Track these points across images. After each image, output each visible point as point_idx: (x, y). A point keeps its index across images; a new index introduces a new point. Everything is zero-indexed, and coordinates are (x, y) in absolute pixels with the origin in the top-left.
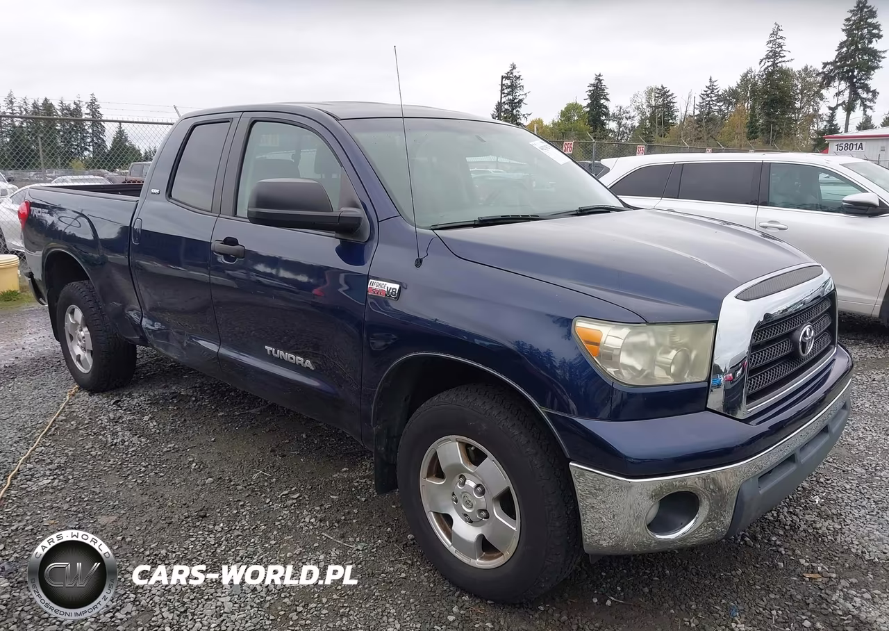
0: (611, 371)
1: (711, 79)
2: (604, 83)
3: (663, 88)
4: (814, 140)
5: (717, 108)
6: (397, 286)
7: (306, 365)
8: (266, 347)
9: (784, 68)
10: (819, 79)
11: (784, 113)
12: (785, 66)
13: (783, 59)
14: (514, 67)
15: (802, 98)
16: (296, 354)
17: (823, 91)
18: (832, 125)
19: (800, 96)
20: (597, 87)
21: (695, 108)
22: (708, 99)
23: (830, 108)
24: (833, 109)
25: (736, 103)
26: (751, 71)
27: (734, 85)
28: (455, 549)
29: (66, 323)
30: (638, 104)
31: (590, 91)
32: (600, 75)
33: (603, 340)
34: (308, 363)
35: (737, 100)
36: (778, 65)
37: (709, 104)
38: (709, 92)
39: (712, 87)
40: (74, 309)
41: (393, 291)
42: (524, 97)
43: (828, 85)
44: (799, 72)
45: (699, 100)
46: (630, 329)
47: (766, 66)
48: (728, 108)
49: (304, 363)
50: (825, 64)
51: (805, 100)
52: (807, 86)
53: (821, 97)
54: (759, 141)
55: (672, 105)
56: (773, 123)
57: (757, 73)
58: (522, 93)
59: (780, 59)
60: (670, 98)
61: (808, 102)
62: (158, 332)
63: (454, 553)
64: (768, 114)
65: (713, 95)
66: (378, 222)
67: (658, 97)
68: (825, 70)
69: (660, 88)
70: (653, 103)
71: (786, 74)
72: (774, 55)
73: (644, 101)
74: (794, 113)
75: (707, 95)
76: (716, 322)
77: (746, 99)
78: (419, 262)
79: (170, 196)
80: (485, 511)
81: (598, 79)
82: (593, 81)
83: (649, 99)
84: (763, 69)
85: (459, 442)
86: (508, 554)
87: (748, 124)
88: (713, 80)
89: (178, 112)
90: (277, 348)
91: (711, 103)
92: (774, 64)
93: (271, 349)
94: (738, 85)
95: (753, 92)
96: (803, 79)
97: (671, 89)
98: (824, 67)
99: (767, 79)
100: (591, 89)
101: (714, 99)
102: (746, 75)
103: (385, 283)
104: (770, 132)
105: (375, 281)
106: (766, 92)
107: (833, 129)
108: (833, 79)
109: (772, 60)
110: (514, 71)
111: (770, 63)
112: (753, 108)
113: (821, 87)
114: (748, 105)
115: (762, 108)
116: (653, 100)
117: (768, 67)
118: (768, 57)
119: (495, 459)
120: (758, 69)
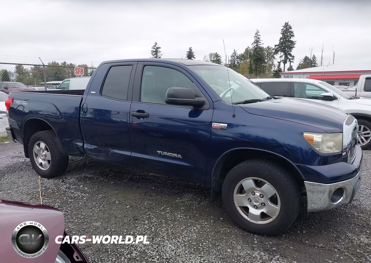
0: (317, 149)
1: (234, 50)
2: (193, 51)
3: (217, 53)
4: (273, 74)
5: (237, 61)
6: (226, 125)
7: (178, 157)
8: (158, 151)
9: (261, 47)
10: (274, 51)
11: (261, 64)
12: (261, 46)
13: (260, 43)
14: (156, 44)
15: (267, 58)
16: (173, 153)
17: (275, 56)
18: (279, 69)
19: (267, 57)
20: (190, 53)
21: (229, 61)
22: (234, 58)
23: (278, 62)
24: (279, 63)
25: (244, 60)
26: (249, 47)
27: (243, 53)
28: (250, 219)
29: (34, 149)
30: (206, 60)
31: (187, 54)
32: (191, 48)
33: (314, 139)
34: (179, 156)
35: (244, 58)
36: (259, 45)
37: (234, 60)
38: (234, 55)
39: (235, 53)
40: (40, 143)
41: (224, 127)
42: (161, 56)
43: (277, 53)
44: (266, 48)
45: (230, 58)
46: (323, 135)
47: (254, 46)
48: (241, 61)
49: (177, 156)
50: (276, 46)
51: (268, 59)
52: (269, 54)
53: (274, 58)
54: (253, 75)
55: (220, 60)
56: (258, 67)
57: (251, 48)
58: (160, 54)
59: (259, 43)
60: (219, 57)
61: (270, 59)
62: (93, 150)
63: (249, 220)
64: (256, 64)
65: (235, 56)
66: (213, 102)
67: (214, 57)
68: (276, 48)
69: (216, 53)
70: (212, 59)
71: (261, 49)
72: (257, 42)
73: (209, 58)
74: (265, 64)
75: (233, 56)
76: (343, 132)
77: (247, 58)
78: (234, 116)
79: (101, 94)
80: (264, 203)
81: (190, 49)
82: (188, 50)
83: (211, 57)
84: (253, 47)
85: (253, 180)
86: (274, 218)
87: (249, 68)
88: (235, 50)
89: (41, 60)
90: (163, 151)
91: (235, 59)
92: (257, 45)
93: (160, 152)
94: (244, 53)
95: (250, 56)
96: (267, 51)
97: (220, 54)
98: (275, 47)
99: (255, 51)
100: (188, 53)
101: (236, 58)
102: (247, 49)
103: (220, 124)
104: (257, 71)
105: (215, 123)
106: (255, 56)
107: (280, 70)
108: (278, 51)
109: (256, 43)
110: (156, 45)
111: (256, 45)
112: (250, 62)
113: (274, 54)
114: (248, 60)
115: (254, 62)
116: (212, 58)
117: (255, 46)
118: (254, 42)
119: (270, 184)
120: (251, 47)
